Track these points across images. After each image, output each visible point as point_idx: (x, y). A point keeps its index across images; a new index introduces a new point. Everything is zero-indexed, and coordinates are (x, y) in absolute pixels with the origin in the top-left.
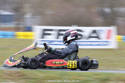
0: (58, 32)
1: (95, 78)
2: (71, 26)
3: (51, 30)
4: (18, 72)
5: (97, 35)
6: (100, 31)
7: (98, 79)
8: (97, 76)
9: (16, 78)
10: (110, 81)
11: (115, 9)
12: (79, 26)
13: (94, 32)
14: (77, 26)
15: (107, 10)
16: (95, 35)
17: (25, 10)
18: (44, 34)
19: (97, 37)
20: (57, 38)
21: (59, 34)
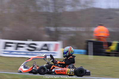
0: (17, 45)
2: (27, 41)
3: (12, 43)
5: (48, 48)
6: (49, 44)
11: (58, 28)
12: (33, 41)
13: (46, 45)
15: (52, 29)
16: (46, 48)
18: (6, 45)
19: (47, 50)
20: (16, 49)
21: (18, 46)
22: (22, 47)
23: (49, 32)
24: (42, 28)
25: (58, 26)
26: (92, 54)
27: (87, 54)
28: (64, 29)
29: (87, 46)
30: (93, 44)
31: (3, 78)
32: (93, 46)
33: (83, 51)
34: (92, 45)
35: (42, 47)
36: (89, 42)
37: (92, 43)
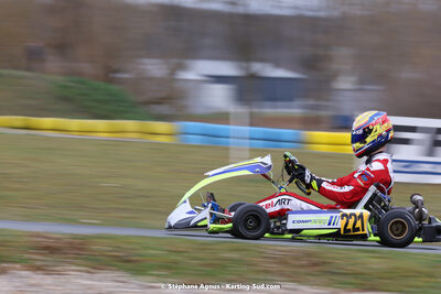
0: (435, 137)
4: (308, 255)
17: (334, 66)
20: (430, 154)
21: (437, 141)
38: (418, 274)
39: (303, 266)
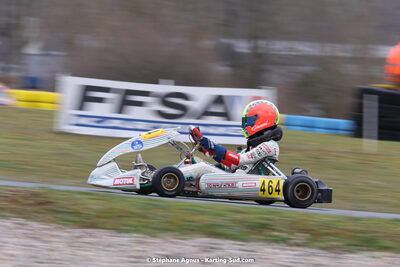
0: (124, 97)
1: (234, 221)
2: (157, 83)
3: (106, 90)
4: (35, 195)
5: (226, 108)
6: (232, 98)
7: (241, 222)
8: (238, 216)
9: (29, 208)
10: (274, 230)
11: (262, 43)
12: (177, 84)
13: (219, 100)
14: (172, 82)
15: (242, 46)
16: (219, 109)
17: (26, 34)
18: (87, 97)
19: (225, 115)
20: (120, 111)
21: (126, 101)
22: (140, 104)
23: (230, 57)
24: (208, 43)
25: (263, 38)
26: (376, 134)
27: (358, 132)
28: (280, 47)
29: (360, 108)
30: (381, 101)
31: (75, 207)
32: (380, 108)
33: (343, 123)
34: (375, 105)
35: (208, 106)
36: (365, 96)
37: (376, 97)
38: (131, 215)
39: (30, 205)
